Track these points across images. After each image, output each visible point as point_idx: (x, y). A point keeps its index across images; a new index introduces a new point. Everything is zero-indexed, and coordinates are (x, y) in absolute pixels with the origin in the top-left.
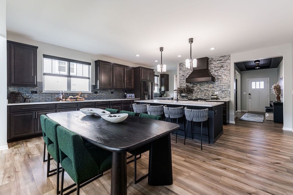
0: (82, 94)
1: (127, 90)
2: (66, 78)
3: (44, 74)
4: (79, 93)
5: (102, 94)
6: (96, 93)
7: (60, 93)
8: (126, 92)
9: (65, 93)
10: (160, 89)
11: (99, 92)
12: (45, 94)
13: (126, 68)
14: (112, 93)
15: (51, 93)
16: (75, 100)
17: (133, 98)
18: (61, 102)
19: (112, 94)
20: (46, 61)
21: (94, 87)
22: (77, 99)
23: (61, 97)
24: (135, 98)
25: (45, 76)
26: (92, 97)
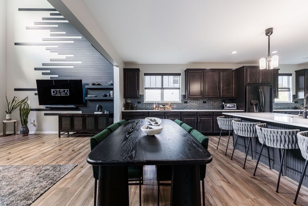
0: (172, 104)
1: (225, 99)
2: (160, 90)
3: (146, 89)
4: (169, 103)
5: (193, 104)
6: (186, 102)
7: (154, 103)
8: (223, 101)
9: (157, 103)
10: (293, 96)
11: (188, 102)
12: (145, 104)
13: (222, 72)
14: (204, 102)
15: (149, 103)
16: (163, 109)
17: (234, 109)
18: (154, 110)
19: (203, 104)
20: (147, 78)
21: (184, 97)
22: (165, 109)
23: (155, 106)
24: (237, 109)
25: (146, 90)
26: (181, 107)
